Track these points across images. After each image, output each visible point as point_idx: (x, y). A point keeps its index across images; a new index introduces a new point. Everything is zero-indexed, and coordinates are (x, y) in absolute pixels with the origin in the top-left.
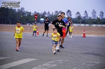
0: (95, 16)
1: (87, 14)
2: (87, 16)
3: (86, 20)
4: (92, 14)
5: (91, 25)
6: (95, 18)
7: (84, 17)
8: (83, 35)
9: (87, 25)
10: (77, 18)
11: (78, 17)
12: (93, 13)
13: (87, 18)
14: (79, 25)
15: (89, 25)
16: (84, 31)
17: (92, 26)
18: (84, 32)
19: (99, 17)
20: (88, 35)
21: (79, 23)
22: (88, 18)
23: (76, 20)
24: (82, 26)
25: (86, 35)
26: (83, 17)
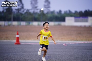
0: (36, 7)
1: (23, 5)
2: (23, 7)
3: (22, 14)
4: (31, 3)
5: (29, 23)
6: (36, 11)
7: (18, 10)
8: (15, 41)
9: (23, 23)
10: (5, 11)
11: (7, 9)
12: (33, 2)
13: (23, 11)
14: (10, 23)
15: (27, 24)
16: (18, 34)
17: (31, 24)
18: (17, 36)
19: (42, 9)
20: (24, 40)
21: (9, 20)
22: (25, 11)
23: (3, 14)
24: (14, 26)
25: (20, 41)
26: (16, 10)
